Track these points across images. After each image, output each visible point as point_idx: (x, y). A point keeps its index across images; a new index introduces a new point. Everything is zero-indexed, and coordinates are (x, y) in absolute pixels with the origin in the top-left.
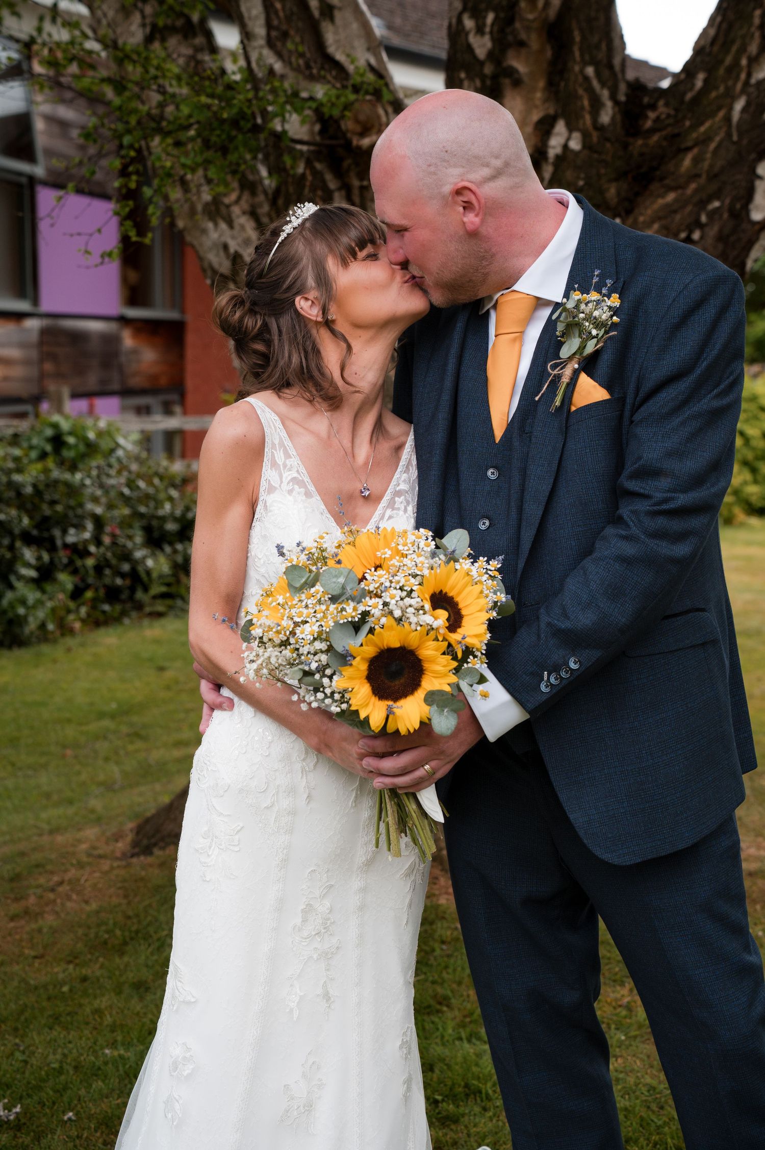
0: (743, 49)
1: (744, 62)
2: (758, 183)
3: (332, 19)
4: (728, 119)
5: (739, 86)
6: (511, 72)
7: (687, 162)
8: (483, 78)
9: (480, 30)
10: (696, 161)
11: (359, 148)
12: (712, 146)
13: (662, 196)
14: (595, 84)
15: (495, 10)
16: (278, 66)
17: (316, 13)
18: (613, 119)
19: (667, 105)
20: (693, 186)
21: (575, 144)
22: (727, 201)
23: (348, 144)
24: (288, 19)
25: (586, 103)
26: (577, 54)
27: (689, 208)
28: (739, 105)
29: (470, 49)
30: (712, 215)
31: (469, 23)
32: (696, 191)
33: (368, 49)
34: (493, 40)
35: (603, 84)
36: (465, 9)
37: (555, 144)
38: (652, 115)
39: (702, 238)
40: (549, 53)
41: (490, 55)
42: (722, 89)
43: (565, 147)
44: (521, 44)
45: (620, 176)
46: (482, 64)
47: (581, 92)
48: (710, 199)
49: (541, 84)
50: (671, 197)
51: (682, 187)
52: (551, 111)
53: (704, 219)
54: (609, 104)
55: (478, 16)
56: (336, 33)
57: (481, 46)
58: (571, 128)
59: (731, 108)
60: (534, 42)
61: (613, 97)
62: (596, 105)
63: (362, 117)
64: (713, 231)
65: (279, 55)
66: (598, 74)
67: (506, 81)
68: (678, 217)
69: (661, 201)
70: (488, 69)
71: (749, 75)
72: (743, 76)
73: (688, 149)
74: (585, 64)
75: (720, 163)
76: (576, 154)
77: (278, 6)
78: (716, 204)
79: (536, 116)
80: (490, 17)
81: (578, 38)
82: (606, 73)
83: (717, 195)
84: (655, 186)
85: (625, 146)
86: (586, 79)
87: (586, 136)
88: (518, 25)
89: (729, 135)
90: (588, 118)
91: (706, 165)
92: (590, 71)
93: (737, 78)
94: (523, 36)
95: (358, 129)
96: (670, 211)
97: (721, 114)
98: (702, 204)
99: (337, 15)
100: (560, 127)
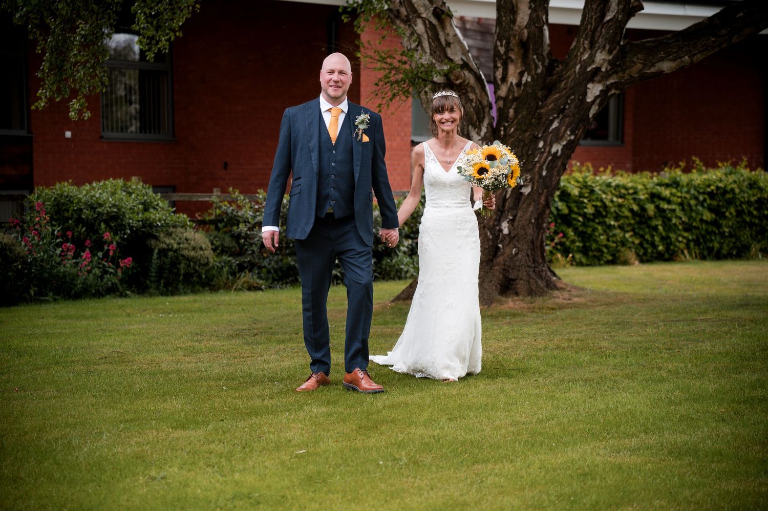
0: (579, 50)
1: (579, 54)
2: (588, 90)
3: (450, 46)
4: (575, 71)
5: (578, 61)
6: (510, 58)
7: (563, 84)
8: (503, 59)
9: (501, 45)
10: (565, 84)
11: (456, 84)
12: (570, 79)
13: (555, 95)
14: (536, 61)
15: (506, 39)
16: (434, 61)
17: (444, 46)
18: (542, 72)
19: (562, 66)
20: (564, 92)
21: (529, 80)
22: (577, 96)
23: (453, 82)
24: (436, 47)
25: (533, 67)
26: (531, 52)
27: (563, 99)
28: (578, 67)
29: (499, 51)
30: (572, 100)
31: (499, 43)
32: (566, 93)
33: (462, 54)
34: (505, 48)
35: (539, 61)
36: (497, 39)
37: (524, 79)
38: (557, 69)
39: (569, 108)
40: (522, 52)
41: (505, 52)
42: (573, 62)
43: (527, 80)
44: (512, 50)
45: (542, 89)
46: (502, 55)
47: (532, 63)
48: (570, 96)
49: (520, 61)
50: (557, 95)
51: (562, 92)
52: (524, 69)
53: (569, 102)
54: (541, 67)
55: (501, 42)
56: (451, 50)
57: (502, 50)
58: (528, 74)
59: (575, 68)
60: (516, 49)
61: (542, 64)
62: (537, 67)
63: (457, 75)
64: (573, 106)
65: (434, 58)
66: (537, 58)
67: (509, 61)
68: (560, 101)
69: (554, 97)
70: (504, 57)
71: (581, 58)
72: (579, 58)
73: (563, 80)
74: (533, 55)
75: (573, 84)
76: (530, 82)
77: (433, 44)
78: (573, 97)
79: (518, 71)
80: (504, 42)
81: (531, 47)
82: (541, 57)
83: (573, 94)
84: (553, 92)
85: (545, 80)
86: (534, 59)
87: (532, 77)
88: (511, 44)
89: (576, 76)
90: (534, 72)
91: (568, 85)
92: (535, 57)
93: (577, 59)
94: (512, 47)
95: (455, 78)
96: (557, 99)
97: (573, 70)
98: (568, 97)
99: (452, 45)
100: (526, 74)
